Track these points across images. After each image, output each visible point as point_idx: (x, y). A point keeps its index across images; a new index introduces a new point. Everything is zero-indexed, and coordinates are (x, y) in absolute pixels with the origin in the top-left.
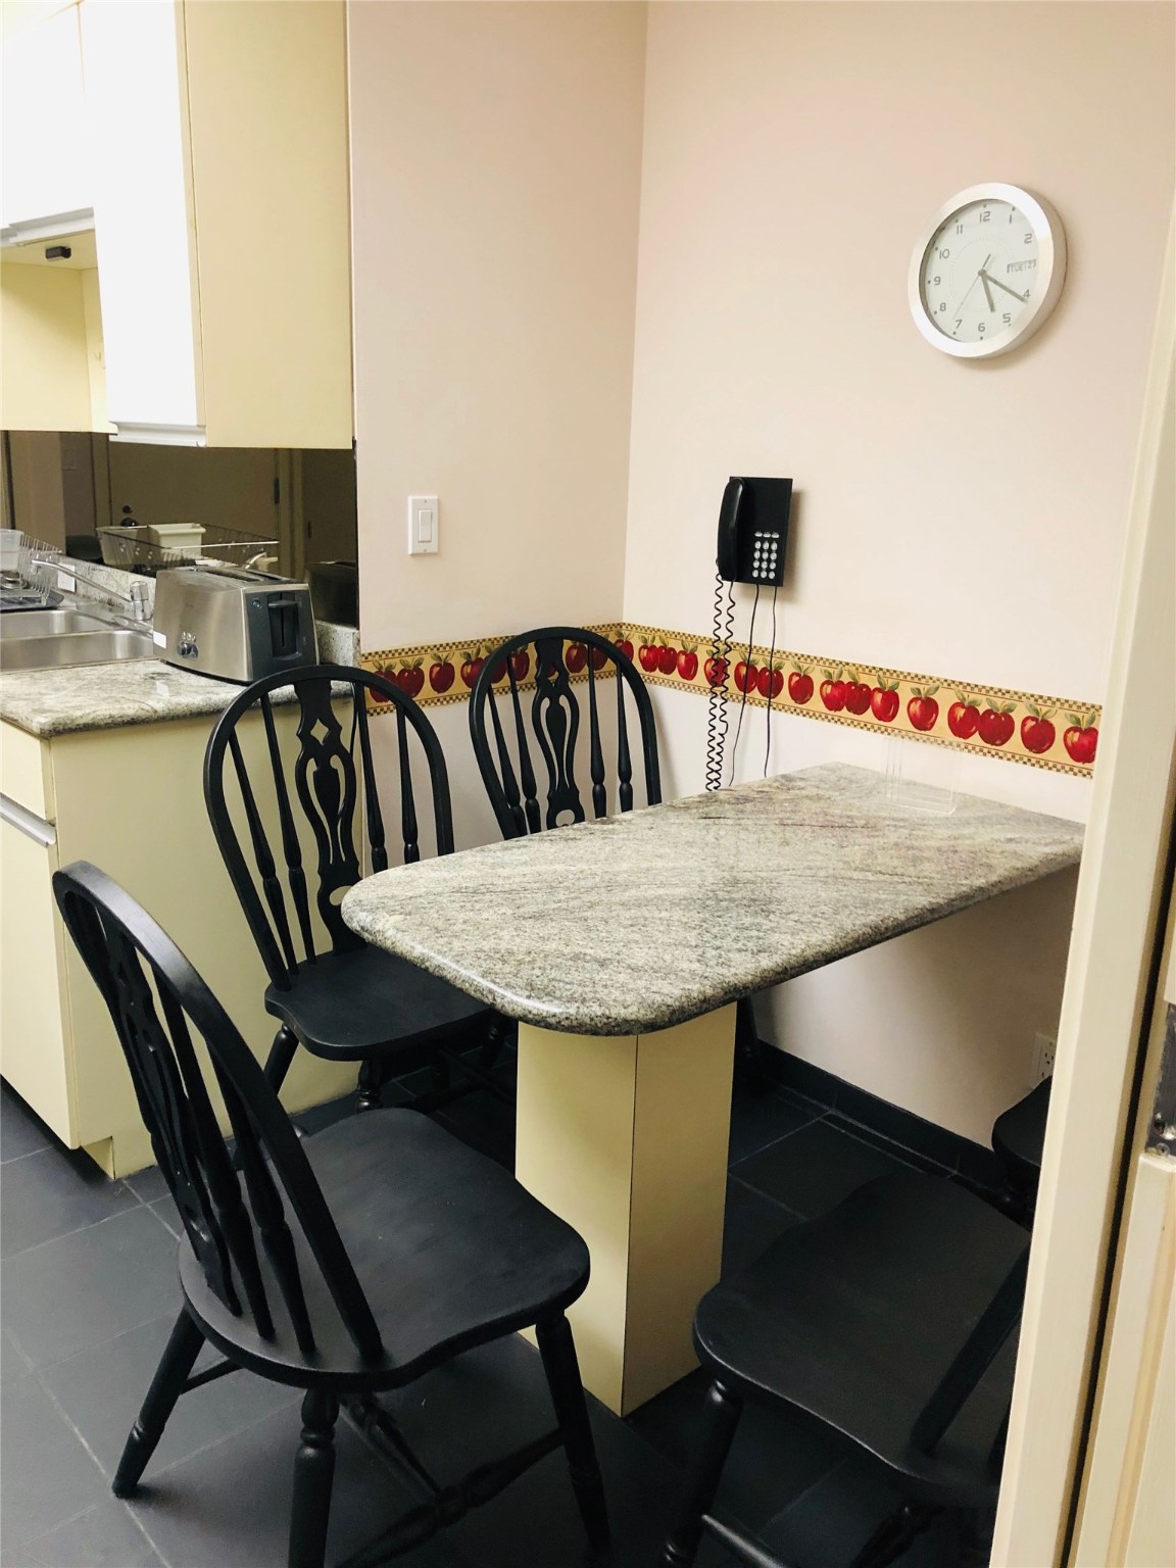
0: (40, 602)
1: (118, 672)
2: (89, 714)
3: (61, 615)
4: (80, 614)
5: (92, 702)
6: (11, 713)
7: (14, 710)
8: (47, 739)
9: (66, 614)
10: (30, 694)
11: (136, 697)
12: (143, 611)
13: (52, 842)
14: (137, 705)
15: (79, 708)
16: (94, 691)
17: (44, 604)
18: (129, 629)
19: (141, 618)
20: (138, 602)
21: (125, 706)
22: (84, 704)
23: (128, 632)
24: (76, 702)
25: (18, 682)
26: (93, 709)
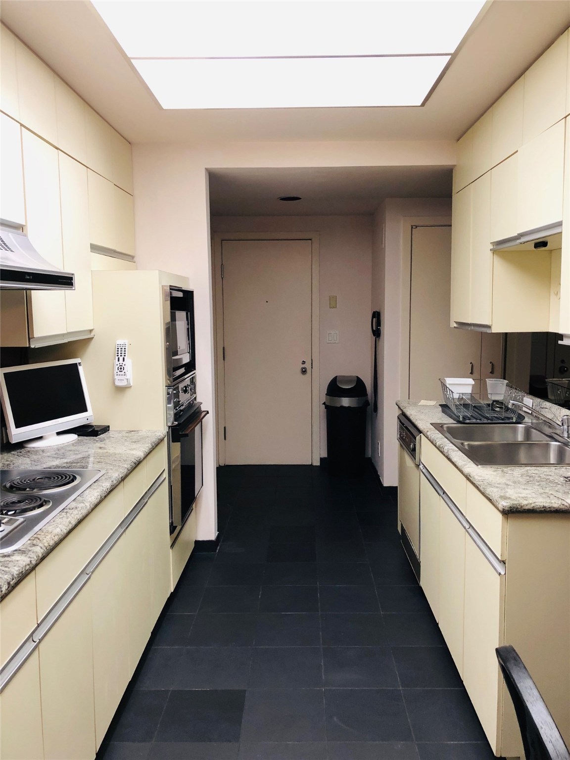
0: (512, 419)
1: (550, 474)
2: (531, 504)
3: (522, 427)
4: (533, 428)
5: (534, 495)
6: (489, 495)
7: (490, 494)
8: (506, 514)
9: (525, 427)
10: (500, 484)
11: (560, 495)
12: (568, 432)
13: (503, 573)
14: (560, 502)
15: (525, 498)
16: (535, 487)
17: (514, 421)
18: (559, 442)
19: (566, 436)
20: (566, 427)
21: (553, 501)
22: (530, 496)
23: (558, 443)
24: (525, 493)
25: (495, 473)
26: (534, 500)
